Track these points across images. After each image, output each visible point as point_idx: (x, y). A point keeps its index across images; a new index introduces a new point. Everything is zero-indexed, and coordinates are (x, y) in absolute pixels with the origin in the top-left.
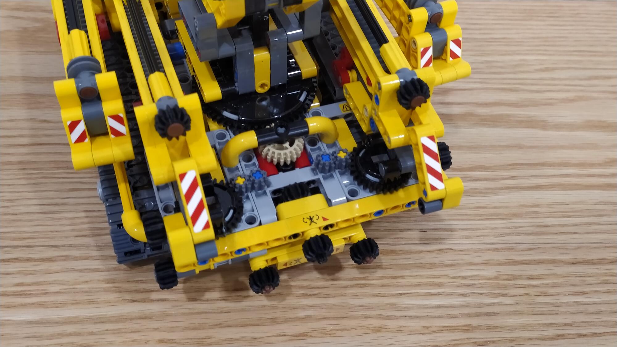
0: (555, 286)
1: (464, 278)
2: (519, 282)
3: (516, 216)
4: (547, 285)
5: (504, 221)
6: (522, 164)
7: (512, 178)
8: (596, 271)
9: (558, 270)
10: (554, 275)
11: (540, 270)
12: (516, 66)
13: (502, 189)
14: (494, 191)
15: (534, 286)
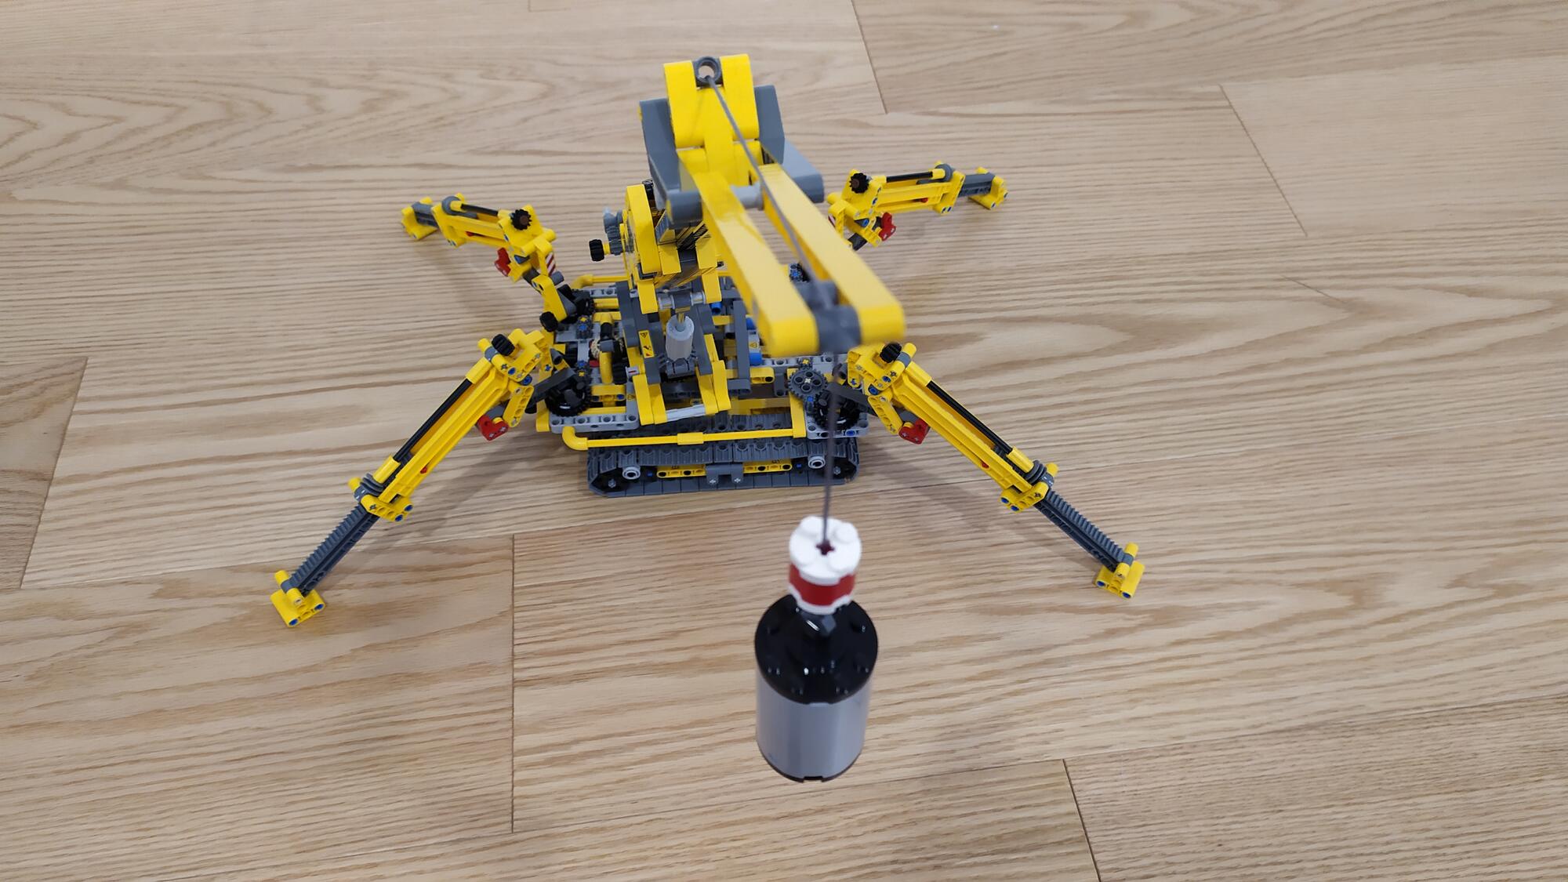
1: (670, 848)
9: (762, 827)
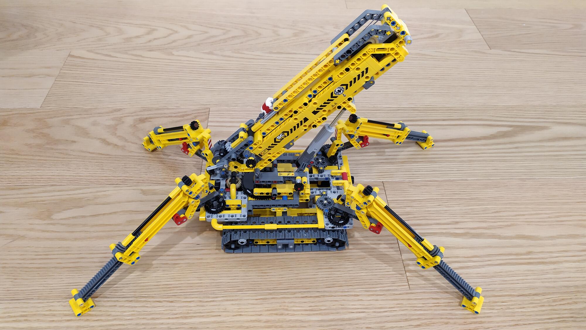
0: (512, 305)
2: (498, 304)
3: (493, 277)
4: (509, 305)
5: (489, 279)
6: (493, 255)
7: (489, 260)
8: (527, 299)
10: (511, 301)
11: (506, 299)
12: (484, 211)
13: (486, 265)
14: (483, 266)
15: (504, 305)
